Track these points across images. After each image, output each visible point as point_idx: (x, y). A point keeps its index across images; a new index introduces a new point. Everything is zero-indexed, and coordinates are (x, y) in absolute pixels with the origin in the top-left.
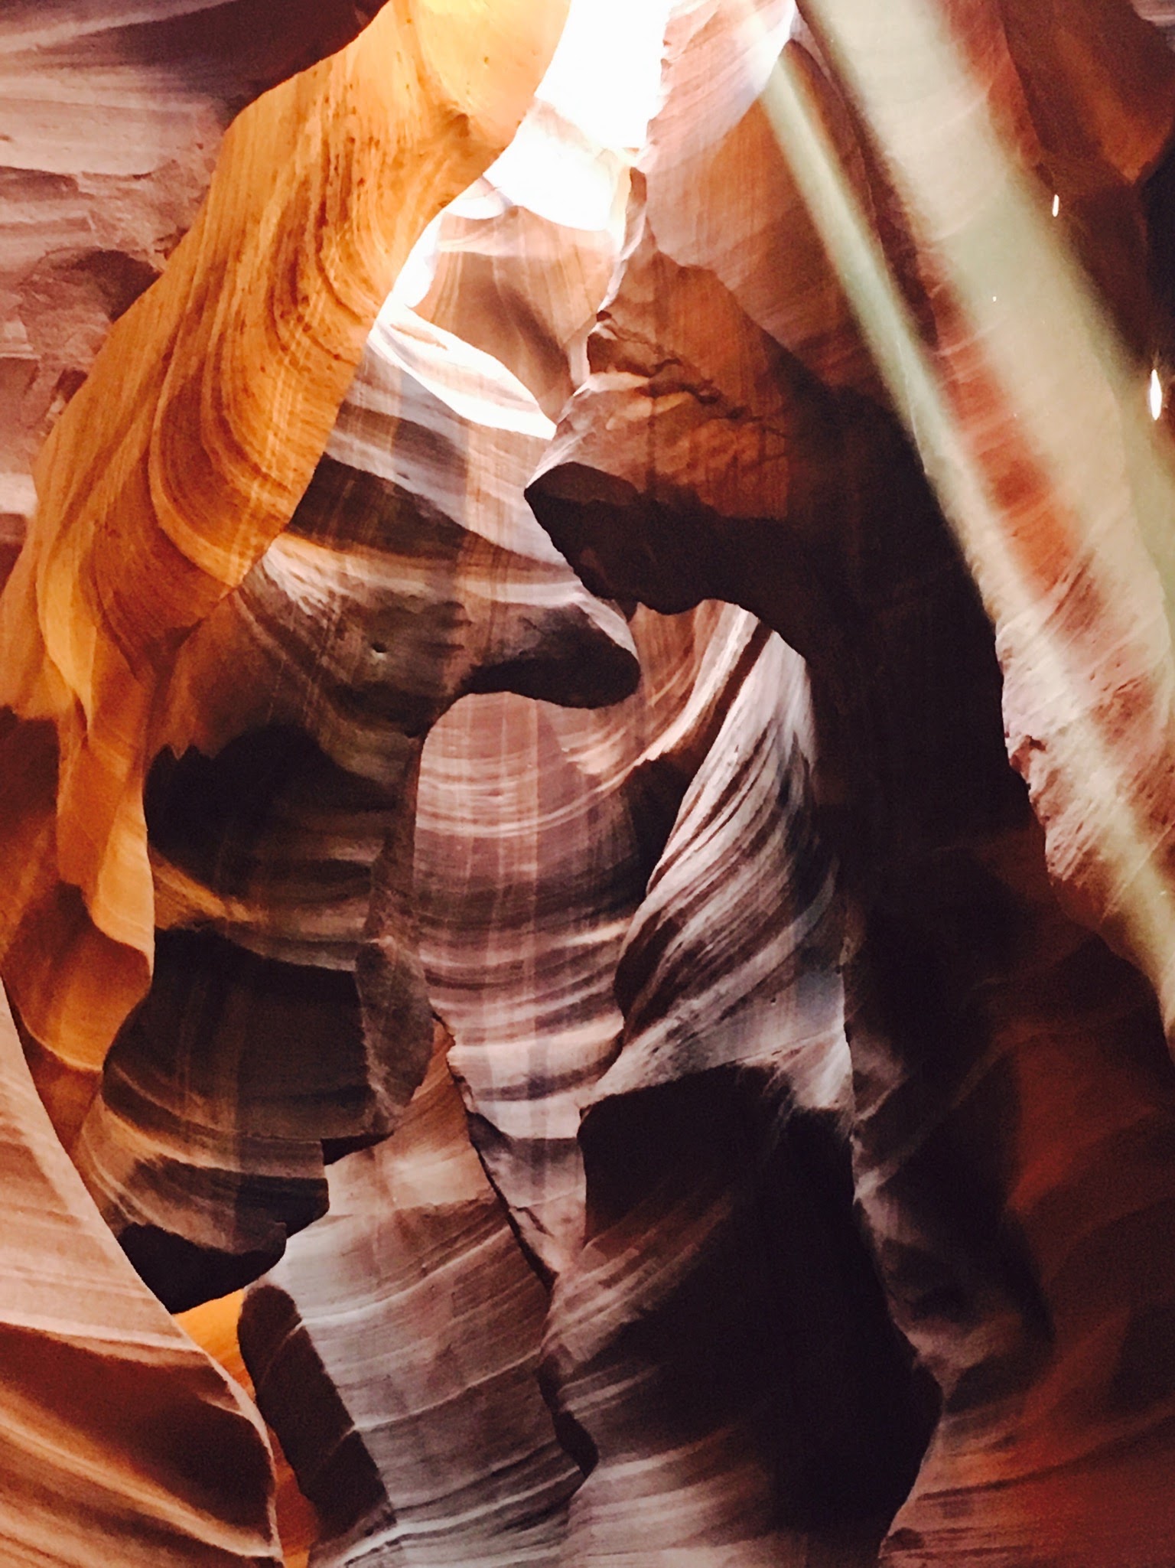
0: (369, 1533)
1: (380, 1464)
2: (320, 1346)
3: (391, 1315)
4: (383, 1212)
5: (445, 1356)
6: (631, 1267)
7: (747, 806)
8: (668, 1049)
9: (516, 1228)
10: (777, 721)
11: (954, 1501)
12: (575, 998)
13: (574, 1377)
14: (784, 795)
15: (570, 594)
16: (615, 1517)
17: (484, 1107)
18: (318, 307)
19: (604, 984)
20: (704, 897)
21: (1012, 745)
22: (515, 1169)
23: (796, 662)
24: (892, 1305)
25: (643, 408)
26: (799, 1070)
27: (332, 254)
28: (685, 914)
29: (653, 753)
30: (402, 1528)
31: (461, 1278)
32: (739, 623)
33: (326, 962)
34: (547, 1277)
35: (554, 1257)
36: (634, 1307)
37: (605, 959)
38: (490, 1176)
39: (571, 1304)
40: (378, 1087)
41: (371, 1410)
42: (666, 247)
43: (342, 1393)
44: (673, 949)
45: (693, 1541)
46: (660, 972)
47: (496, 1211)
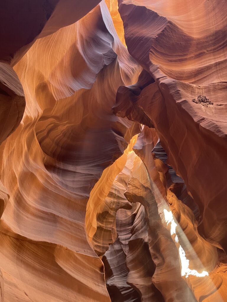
0: (112, 277)
1: (113, 271)
2: (108, 261)
3: (114, 258)
4: (113, 250)
5: (118, 262)
6: (132, 254)
7: (140, 217)
8: (135, 237)
9: (123, 251)
10: (142, 211)
11: (157, 275)
12: (128, 232)
13: (128, 264)
14: (143, 217)
15: (127, 201)
16: (131, 276)
17: (121, 241)
18: (109, 181)
19: (130, 231)
20: (137, 225)
21: (159, 213)
22: (123, 246)
23: (144, 207)
24: (152, 258)
25: (132, 188)
26: (145, 239)
27: (110, 178)
28: (136, 226)
29: (133, 213)
30: (114, 277)
31: (119, 255)
32: (140, 204)
33: (109, 229)
34: (126, 255)
35: (126, 254)
36: (132, 258)
37: (130, 229)
38: (121, 247)
39: (128, 258)
40: (113, 239)
41: (112, 267)
42: (134, 177)
43: (110, 265)
44: (135, 229)
45: (137, 278)
46: (134, 230)
47: (122, 250)
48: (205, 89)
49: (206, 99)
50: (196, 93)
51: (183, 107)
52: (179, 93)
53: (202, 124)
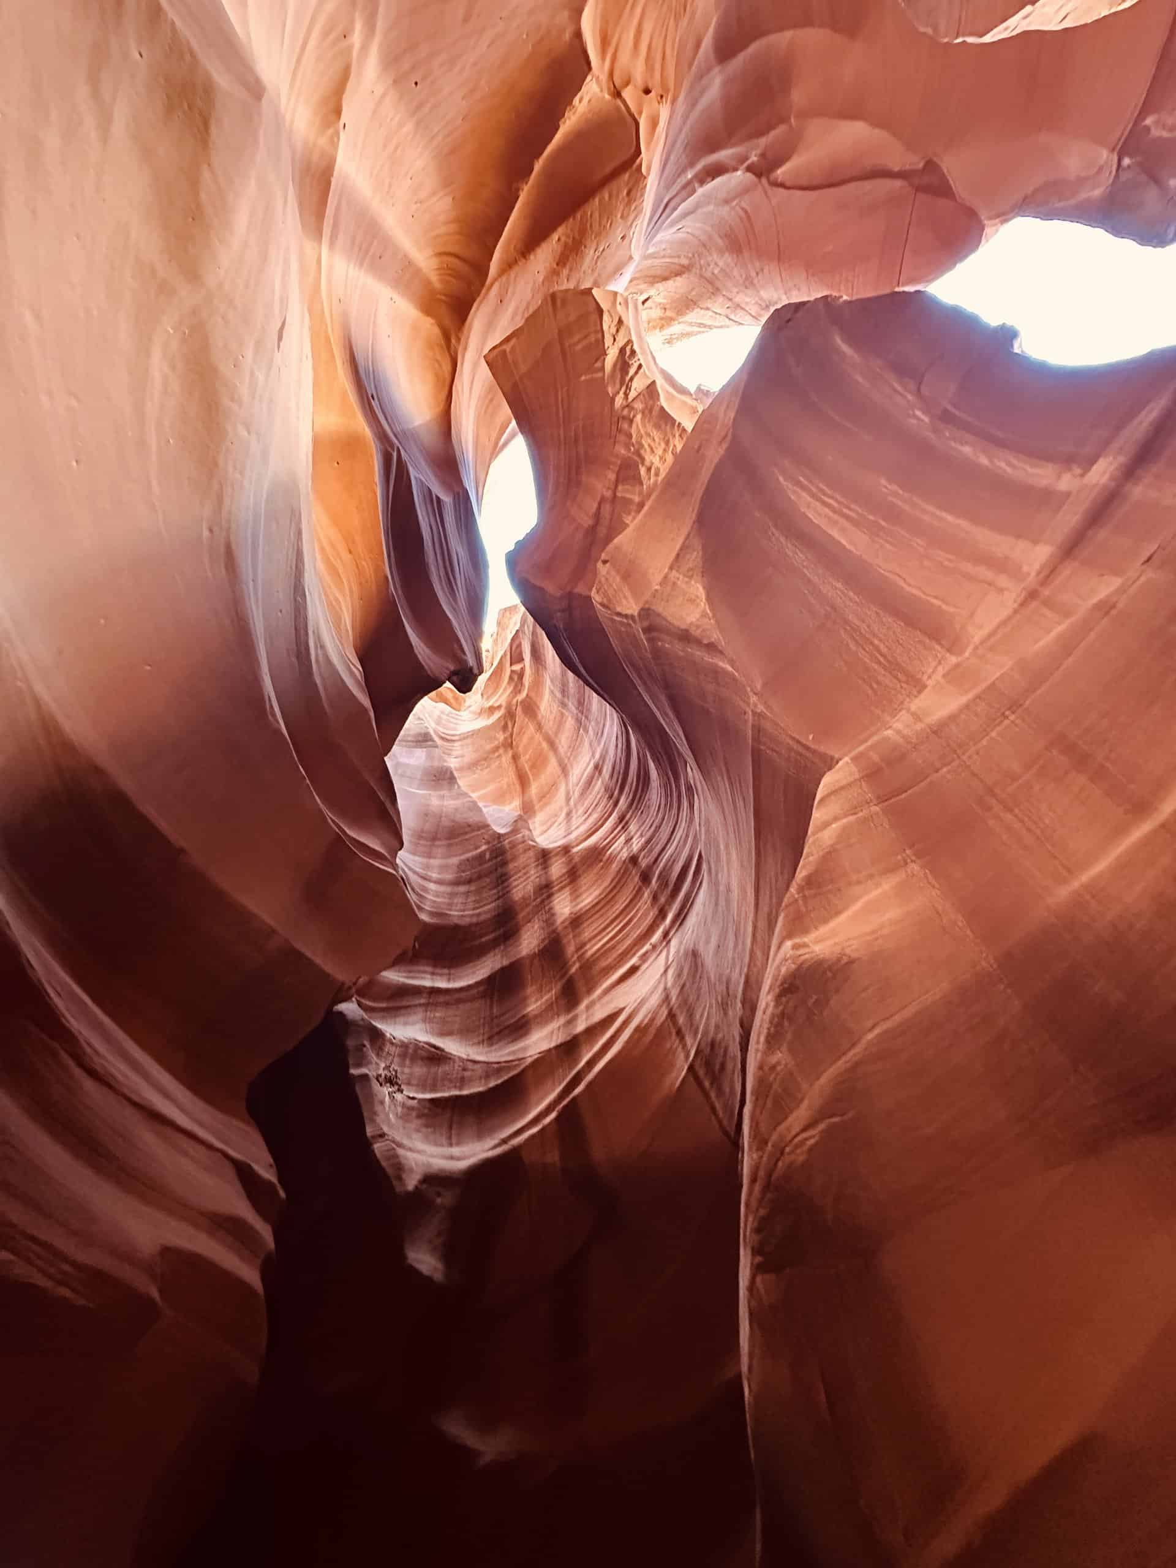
48: (401, 1046)
49: (396, 1077)
50: (385, 1054)
51: (358, 1089)
52: (362, 1050)
53: (378, 1147)
